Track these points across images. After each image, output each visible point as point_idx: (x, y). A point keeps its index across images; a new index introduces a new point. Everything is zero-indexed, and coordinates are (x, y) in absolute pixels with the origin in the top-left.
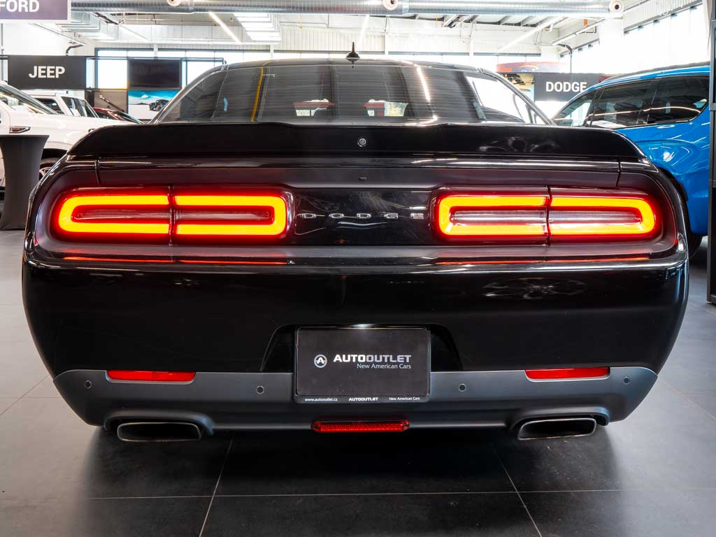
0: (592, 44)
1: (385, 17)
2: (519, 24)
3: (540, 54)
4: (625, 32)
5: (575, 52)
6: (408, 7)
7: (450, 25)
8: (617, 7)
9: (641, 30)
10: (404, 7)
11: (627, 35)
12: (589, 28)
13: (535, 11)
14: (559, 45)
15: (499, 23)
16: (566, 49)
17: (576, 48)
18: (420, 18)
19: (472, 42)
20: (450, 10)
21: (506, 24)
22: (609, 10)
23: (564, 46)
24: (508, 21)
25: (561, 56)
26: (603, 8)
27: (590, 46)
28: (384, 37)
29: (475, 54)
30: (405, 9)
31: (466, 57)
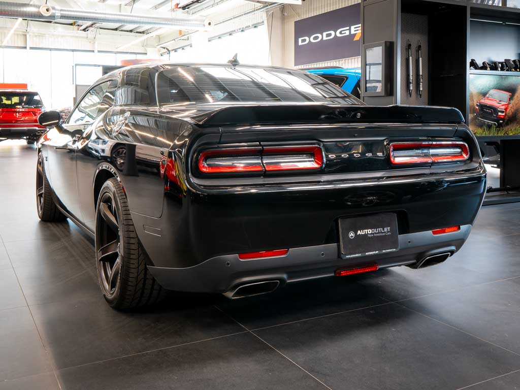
0: (184, 48)
1: (26, 20)
2: (131, 31)
3: (146, 54)
4: (209, 41)
5: (172, 53)
6: (59, 14)
7: (84, 30)
8: (210, 24)
9: (220, 39)
10: (56, 14)
11: (210, 42)
12: (184, 37)
13: (143, 23)
14: (161, 47)
15: (116, 29)
16: (166, 50)
17: (173, 50)
18: (56, 23)
19: (96, 43)
20: (87, 18)
21: (122, 31)
22: (204, 25)
23: (164, 48)
24: (124, 28)
25: (162, 55)
26: (200, 24)
27: (183, 49)
28: (26, 35)
29: (99, 51)
30: (58, 16)
31: (92, 53)
